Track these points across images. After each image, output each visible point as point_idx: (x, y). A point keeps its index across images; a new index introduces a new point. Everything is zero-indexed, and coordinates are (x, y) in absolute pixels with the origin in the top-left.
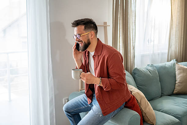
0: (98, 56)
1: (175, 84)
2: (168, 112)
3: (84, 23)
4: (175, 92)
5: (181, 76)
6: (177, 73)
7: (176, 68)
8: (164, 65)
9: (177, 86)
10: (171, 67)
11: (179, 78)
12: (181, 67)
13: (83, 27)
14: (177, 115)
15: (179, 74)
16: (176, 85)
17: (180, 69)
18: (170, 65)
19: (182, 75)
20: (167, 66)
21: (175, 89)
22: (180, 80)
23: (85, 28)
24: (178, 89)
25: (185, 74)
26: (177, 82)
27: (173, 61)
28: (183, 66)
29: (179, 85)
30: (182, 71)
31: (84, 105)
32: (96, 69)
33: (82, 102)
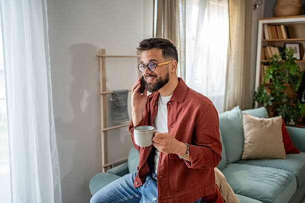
0: (178, 103)
1: (244, 143)
2: (249, 194)
3: (162, 45)
4: (244, 156)
5: (252, 133)
6: (245, 127)
7: (244, 121)
8: (226, 116)
9: (248, 148)
10: (235, 118)
11: (248, 135)
12: (252, 119)
14: (265, 198)
15: (249, 129)
16: (245, 146)
17: (250, 121)
18: (233, 115)
19: (253, 130)
20: (229, 117)
21: (244, 153)
22: (251, 139)
23: (164, 53)
24: (248, 151)
25: (257, 129)
26: (246, 141)
27: (236, 110)
28: (253, 117)
29: (250, 146)
30: (252, 124)
31: (126, 195)
32: (170, 126)
33: (123, 190)
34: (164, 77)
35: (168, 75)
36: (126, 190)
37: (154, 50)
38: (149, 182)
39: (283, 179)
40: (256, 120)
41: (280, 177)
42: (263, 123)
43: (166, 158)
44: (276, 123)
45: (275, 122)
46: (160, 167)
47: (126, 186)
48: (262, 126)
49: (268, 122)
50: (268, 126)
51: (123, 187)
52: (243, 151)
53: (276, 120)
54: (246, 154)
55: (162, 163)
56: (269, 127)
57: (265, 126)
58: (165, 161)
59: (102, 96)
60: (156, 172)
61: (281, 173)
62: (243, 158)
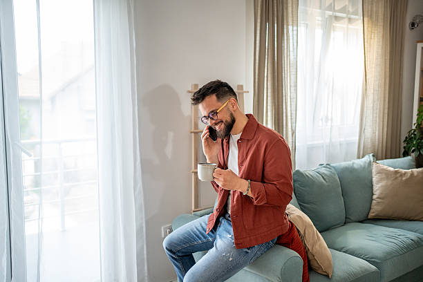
0: (248, 140)
1: (372, 200)
2: (356, 253)
4: (371, 215)
5: (382, 186)
6: (374, 179)
7: (374, 171)
8: (351, 165)
9: (376, 205)
10: (364, 168)
11: (378, 188)
12: (383, 170)
13: (214, 97)
14: (372, 258)
15: (378, 182)
16: (374, 202)
17: (381, 172)
18: (362, 164)
19: (383, 183)
20: (355, 166)
21: (372, 211)
22: (381, 194)
23: (218, 97)
24: (376, 209)
25: (390, 182)
26: (374, 197)
27: (369, 158)
28: (385, 167)
29: (378, 203)
30: (384, 176)
31: (200, 239)
32: (241, 164)
33: (198, 232)
34: (229, 119)
35: (232, 114)
36: (200, 232)
37: (207, 99)
38: (223, 222)
39: (409, 241)
40: (390, 171)
41: (405, 240)
42: (398, 175)
43: (238, 196)
44: (417, 176)
45: (415, 174)
46: (233, 207)
47: (200, 228)
48: (396, 178)
49: (405, 173)
50: (404, 179)
51: (197, 229)
52: (370, 208)
53: (417, 172)
54: (373, 213)
55: (235, 203)
56: (406, 180)
57: (400, 178)
58: (237, 200)
59: (193, 134)
60: (230, 213)
61: (409, 236)
62: (369, 217)
